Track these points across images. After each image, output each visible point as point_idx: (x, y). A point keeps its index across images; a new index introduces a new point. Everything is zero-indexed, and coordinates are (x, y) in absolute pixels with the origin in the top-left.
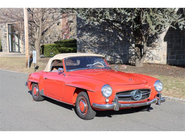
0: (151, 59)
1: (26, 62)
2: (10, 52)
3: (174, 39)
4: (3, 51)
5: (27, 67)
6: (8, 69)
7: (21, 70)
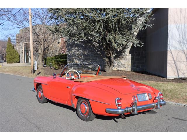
0: (120, 66)
1: (31, 69)
2: (25, 63)
3: (135, 53)
4: (21, 62)
5: (32, 73)
6: (19, 75)
7: (28, 75)
